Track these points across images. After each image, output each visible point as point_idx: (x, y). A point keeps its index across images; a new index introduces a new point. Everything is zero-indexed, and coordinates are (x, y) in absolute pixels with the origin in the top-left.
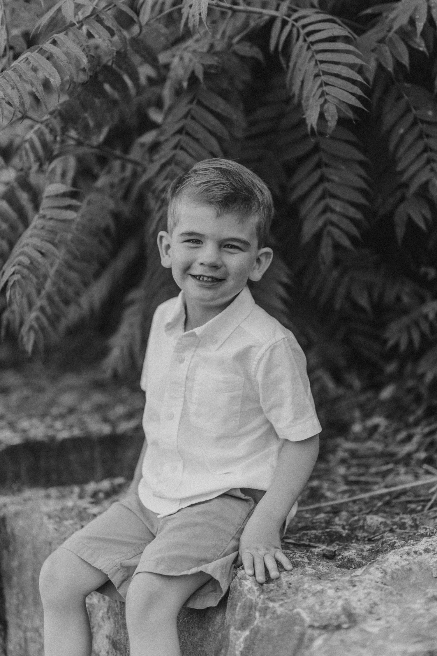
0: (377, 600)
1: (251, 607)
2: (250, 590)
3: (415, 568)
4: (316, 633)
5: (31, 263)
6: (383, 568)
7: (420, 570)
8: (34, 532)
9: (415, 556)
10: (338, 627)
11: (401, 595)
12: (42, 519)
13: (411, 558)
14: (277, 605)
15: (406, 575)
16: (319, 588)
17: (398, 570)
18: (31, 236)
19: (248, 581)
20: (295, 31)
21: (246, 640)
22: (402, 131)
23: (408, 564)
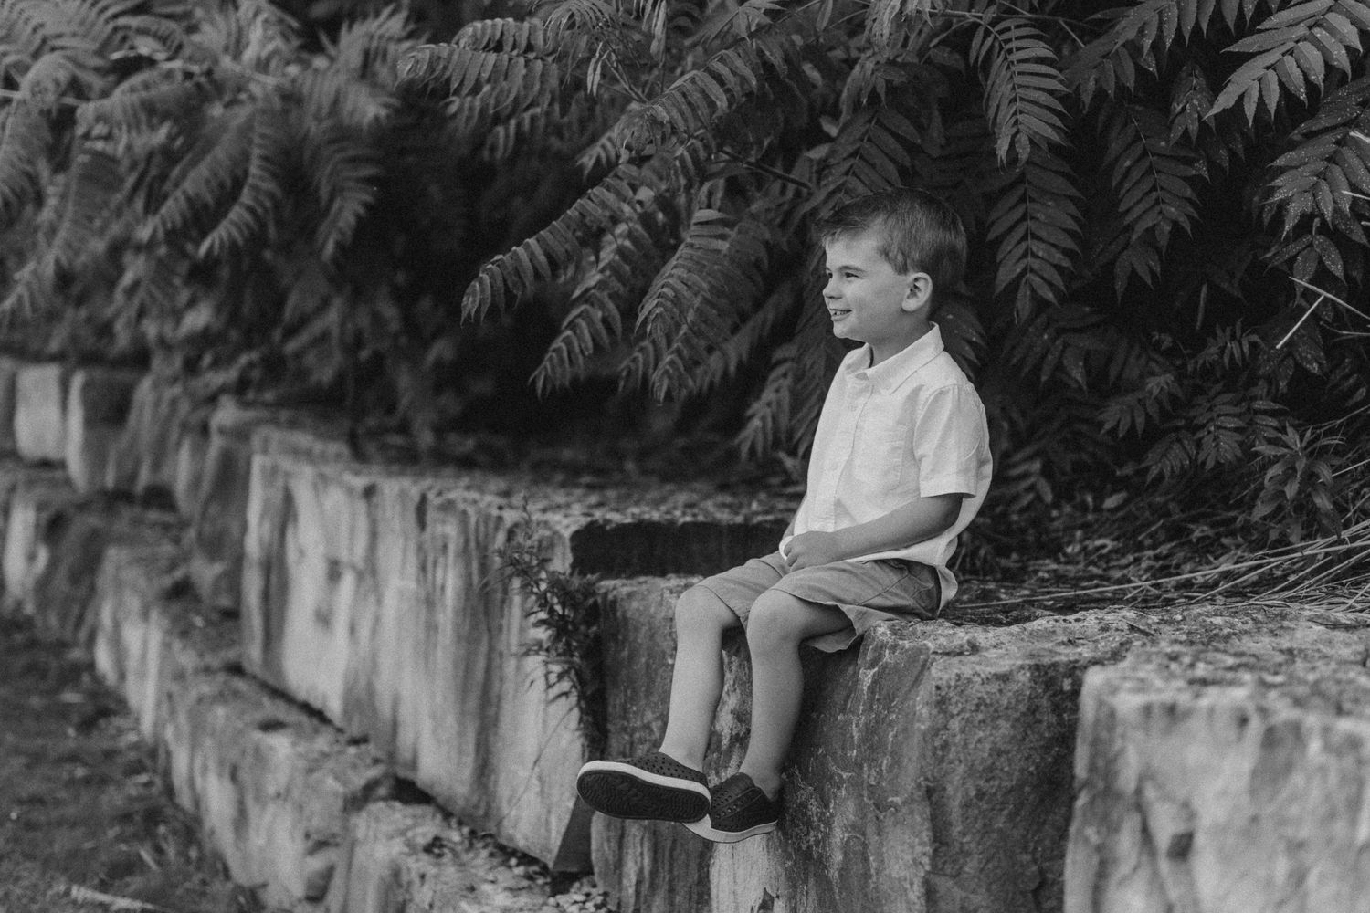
0: (1005, 641)
1: (882, 646)
2: (884, 633)
3: (1059, 631)
4: (937, 657)
5: (675, 296)
6: (1025, 628)
8: (652, 610)
9: (1063, 623)
10: (961, 653)
12: (662, 595)
13: (1058, 624)
15: (1047, 635)
16: (951, 632)
17: (1040, 631)
18: (675, 267)
20: (997, 45)
21: (874, 675)
22: (1128, 163)
23: (1053, 628)
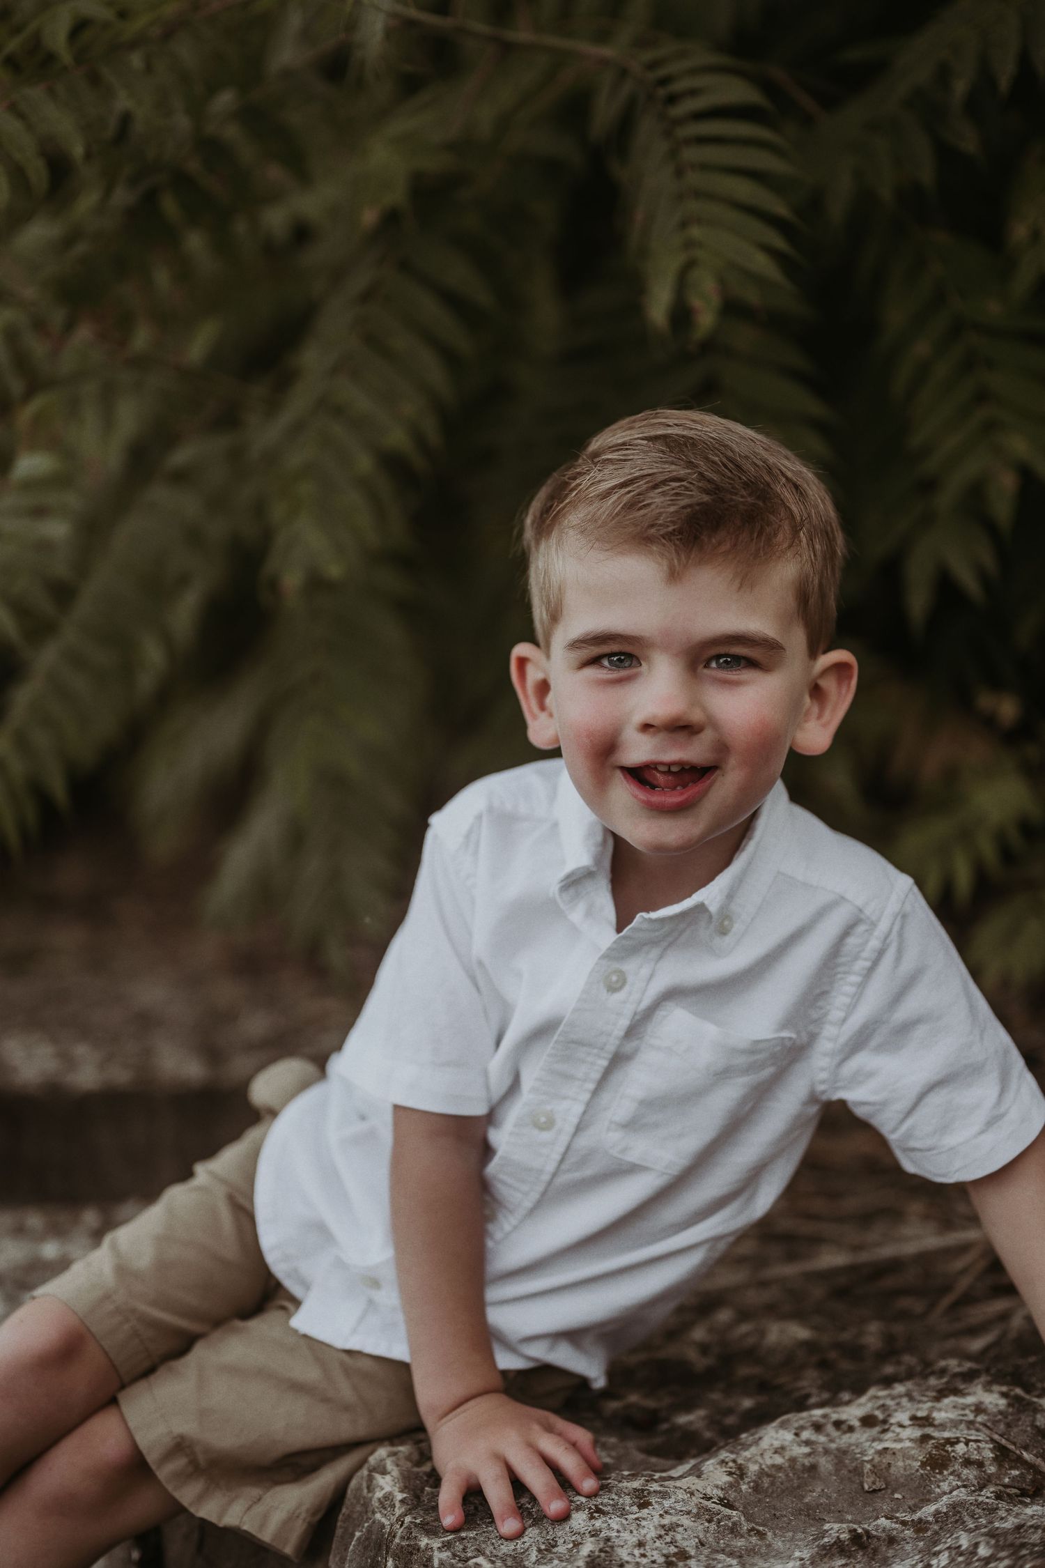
0: (690, 1545)
1: (379, 1544)
3: (825, 1464)
6: (740, 1461)
7: (837, 1471)
9: (835, 1433)
11: (761, 1535)
13: (822, 1439)
14: (436, 1544)
15: (796, 1483)
17: (779, 1468)
19: (388, 1478)
20: (643, 93)
22: (922, 350)
23: (809, 1455)
